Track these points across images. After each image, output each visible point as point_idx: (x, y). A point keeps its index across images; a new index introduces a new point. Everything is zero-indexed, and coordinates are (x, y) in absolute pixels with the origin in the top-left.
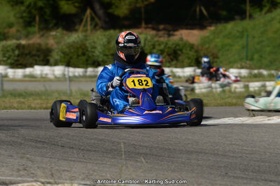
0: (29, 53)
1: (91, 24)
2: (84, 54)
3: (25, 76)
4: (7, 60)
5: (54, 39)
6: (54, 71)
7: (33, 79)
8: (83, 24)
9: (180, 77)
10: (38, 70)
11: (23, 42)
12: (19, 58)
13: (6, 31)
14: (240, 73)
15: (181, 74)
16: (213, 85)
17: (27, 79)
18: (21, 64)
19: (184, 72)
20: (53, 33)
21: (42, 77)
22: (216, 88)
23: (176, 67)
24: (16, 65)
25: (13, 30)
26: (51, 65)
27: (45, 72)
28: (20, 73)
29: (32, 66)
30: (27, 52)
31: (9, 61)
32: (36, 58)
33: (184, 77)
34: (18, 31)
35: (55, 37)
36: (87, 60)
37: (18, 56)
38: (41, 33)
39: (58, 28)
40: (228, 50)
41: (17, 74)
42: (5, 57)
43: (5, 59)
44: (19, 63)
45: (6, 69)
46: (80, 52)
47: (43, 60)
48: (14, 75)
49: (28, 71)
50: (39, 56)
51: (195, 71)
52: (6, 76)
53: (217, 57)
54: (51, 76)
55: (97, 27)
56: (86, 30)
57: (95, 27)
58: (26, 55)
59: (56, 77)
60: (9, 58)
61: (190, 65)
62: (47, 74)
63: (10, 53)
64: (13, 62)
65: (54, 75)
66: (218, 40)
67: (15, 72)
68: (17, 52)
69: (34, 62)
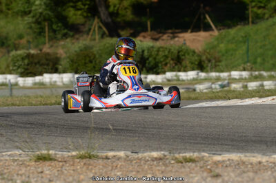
0: (39, 62)
1: (99, 34)
2: (91, 62)
3: (35, 84)
4: (17, 69)
5: (63, 48)
6: (62, 78)
7: (42, 86)
8: (91, 33)
9: (183, 81)
10: (47, 78)
11: (32, 52)
12: (29, 67)
13: (17, 42)
14: (241, 75)
15: (184, 78)
16: (213, 86)
17: (36, 86)
18: (30, 73)
19: (187, 76)
20: (62, 43)
21: (51, 84)
22: (216, 88)
23: (179, 71)
24: (26, 73)
25: (24, 41)
26: (60, 73)
27: (54, 80)
28: (29, 81)
29: (41, 74)
30: (36, 61)
31: (19, 70)
32: (45, 67)
33: (188, 80)
34: (28, 42)
35: (63, 47)
36: (94, 67)
37: (28, 65)
38: (51, 43)
39: (67, 38)
40: (232, 55)
41: (27, 82)
42: (15, 66)
43: (15, 68)
44: (29, 71)
45: (16, 78)
46: (88, 59)
47: (52, 69)
48: (24, 83)
49: (38, 79)
50: (48, 65)
51: (198, 74)
52: (16, 84)
53: (220, 61)
54: (59, 83)
55: (105, 36)
56: (95, 39)
57: (103, 36)
58: (36, 64)
59: (64, 84)
60: (19, 67)
61: (193, 69)
62: (55, 82)
63: (20, 63)
64: (23, 70)
65: (62, 82)
66: (222, 45)
67: (25, 81)
68: (26, 61)
69: (44, 70)
